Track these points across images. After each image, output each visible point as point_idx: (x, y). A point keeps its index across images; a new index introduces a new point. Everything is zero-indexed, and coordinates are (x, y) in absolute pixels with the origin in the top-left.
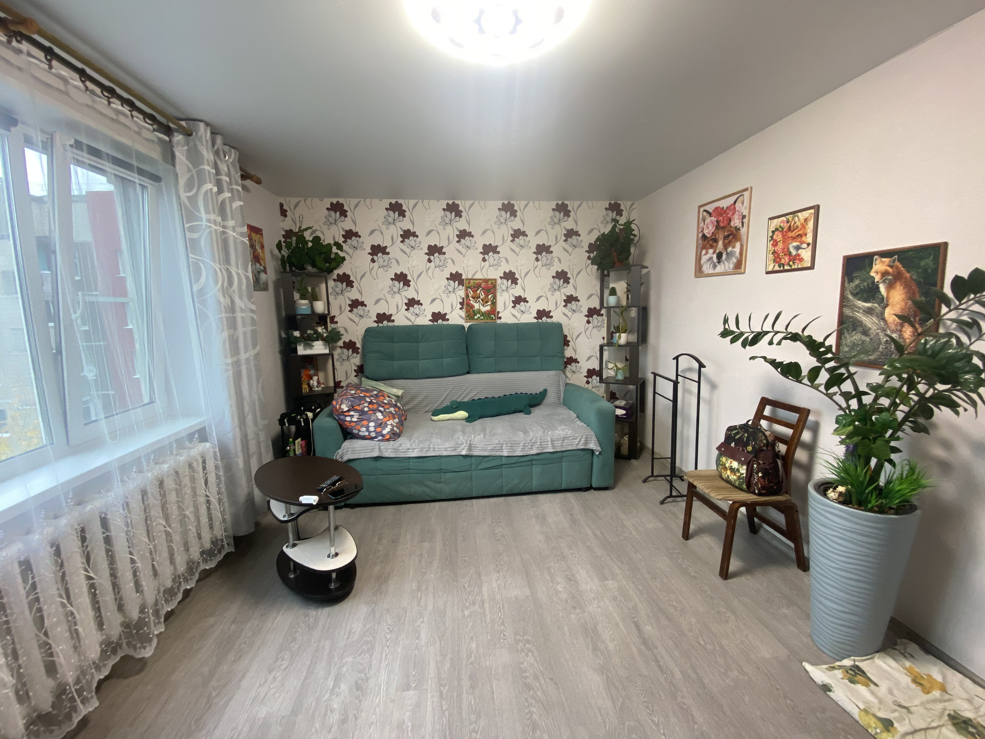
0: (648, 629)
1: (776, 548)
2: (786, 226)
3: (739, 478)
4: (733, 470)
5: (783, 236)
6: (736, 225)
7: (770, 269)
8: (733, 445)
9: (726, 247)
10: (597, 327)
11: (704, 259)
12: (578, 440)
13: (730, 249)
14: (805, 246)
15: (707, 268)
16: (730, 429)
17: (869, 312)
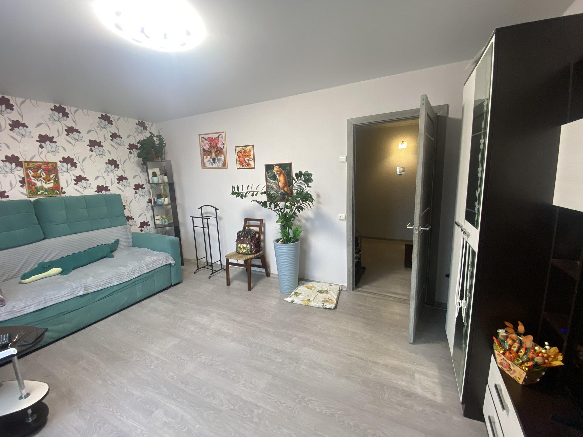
0: (238, 319)
1: (257, 275)
2: (243, 151)
3: (247, 250)
4: (244, 248)
5: (242, 155)
6: (220, 147)
7: (239, 167)
8: (242, 238)
9: (217, 156)
10: (142, 196)
11: (206, 160)
12: (162, 261)
13: (219, 157)
14: (251, 159)
15: (208, 165)
16: (239, 233)
17: (275, 183)
